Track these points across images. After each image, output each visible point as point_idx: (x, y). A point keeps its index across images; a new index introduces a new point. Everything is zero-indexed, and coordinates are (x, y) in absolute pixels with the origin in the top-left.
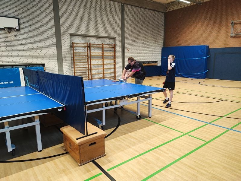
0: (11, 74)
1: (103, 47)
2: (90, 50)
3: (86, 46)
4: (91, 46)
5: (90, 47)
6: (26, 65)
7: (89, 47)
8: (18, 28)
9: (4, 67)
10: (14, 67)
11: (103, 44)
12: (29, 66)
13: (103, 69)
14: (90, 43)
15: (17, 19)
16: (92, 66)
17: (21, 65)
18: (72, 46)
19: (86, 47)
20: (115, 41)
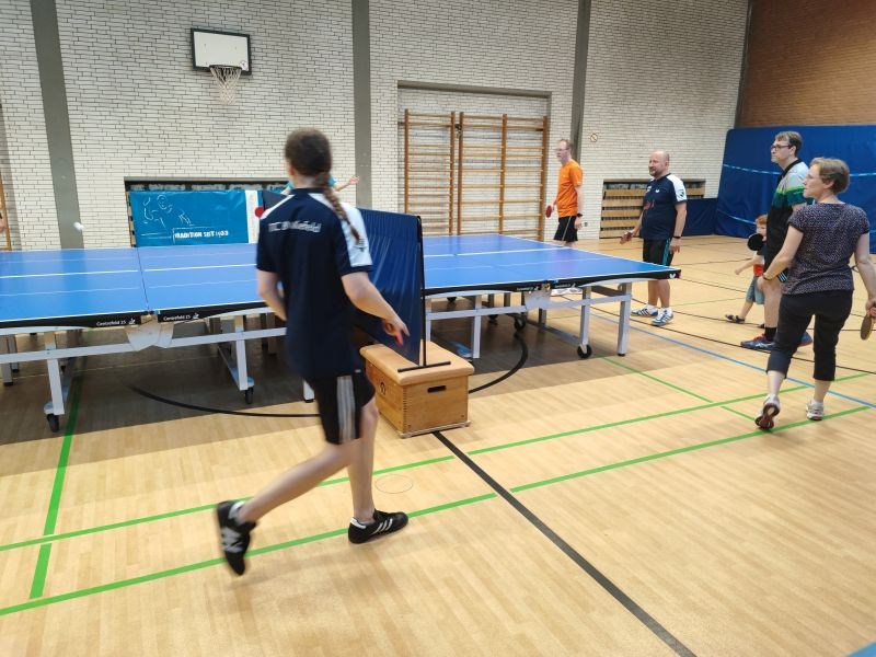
0: (223, 208)
1: (504, 129)
2: (461, 138)
3: (449, 123)
4: (466, 122)
5: (460, 127)
6: (264, 183)
7: (457, 126)
8: (245, 68)
9: (206, 187)
10: (232, 187)
11: (505, 119)
12: (274, 186)
13: (501, 204)
14: (461, 114)
15: (245, 39)
16: (464, 192)
17: (251, 183)
18: (404, 125)
19: (448, 126)
20: (549, 106)
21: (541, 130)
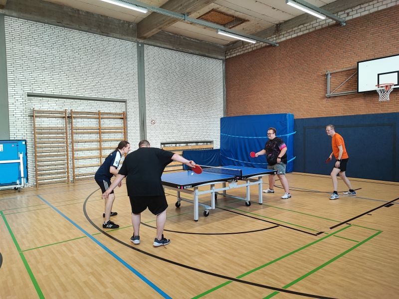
1: (99, 118)
2: (71, 123)
3: (64, 115)
4: (75, 115)
5: (70, 117)
11: (99, 113)
18: (33, 117)
20: (126, 107)
21: (122, 119)
